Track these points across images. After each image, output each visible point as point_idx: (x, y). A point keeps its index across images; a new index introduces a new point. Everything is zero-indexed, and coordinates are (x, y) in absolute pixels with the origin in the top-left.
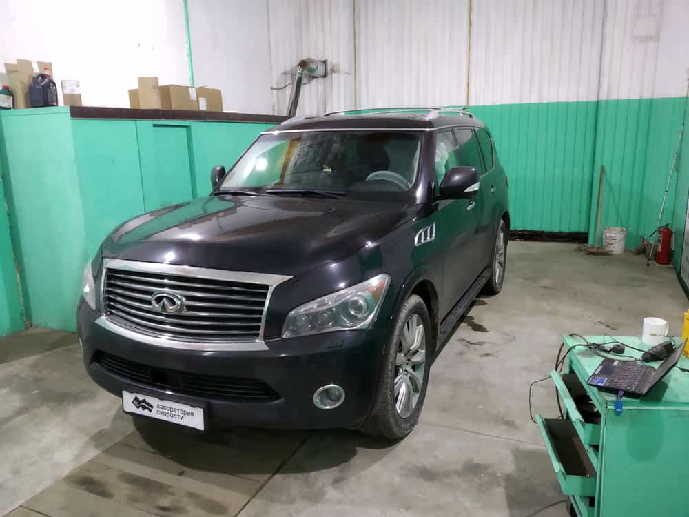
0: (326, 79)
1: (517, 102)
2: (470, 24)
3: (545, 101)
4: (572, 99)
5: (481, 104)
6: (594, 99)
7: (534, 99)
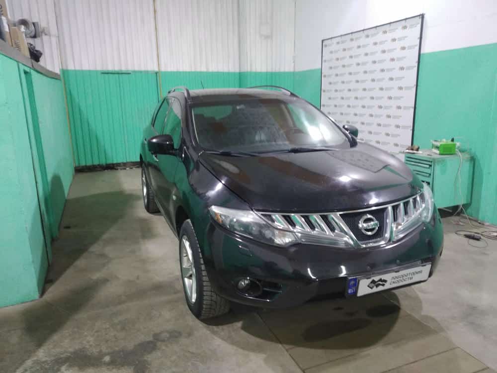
0: (36, 39)
1: (193, 70)
2: (155, 11)
3: (210, 70)
4: (226, 70)
5: (169, 70)
6: (237, 71)
7: (204, 69)
